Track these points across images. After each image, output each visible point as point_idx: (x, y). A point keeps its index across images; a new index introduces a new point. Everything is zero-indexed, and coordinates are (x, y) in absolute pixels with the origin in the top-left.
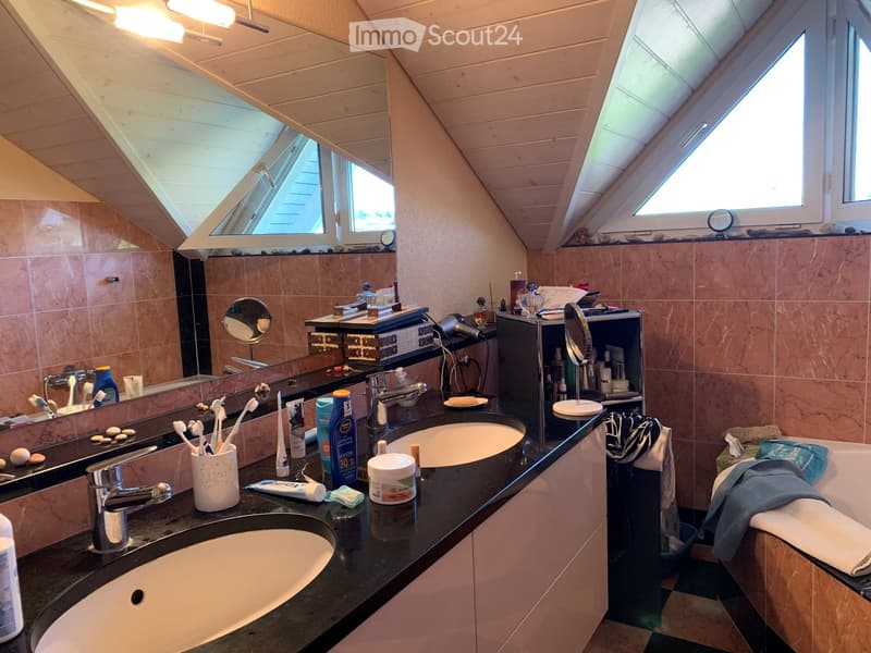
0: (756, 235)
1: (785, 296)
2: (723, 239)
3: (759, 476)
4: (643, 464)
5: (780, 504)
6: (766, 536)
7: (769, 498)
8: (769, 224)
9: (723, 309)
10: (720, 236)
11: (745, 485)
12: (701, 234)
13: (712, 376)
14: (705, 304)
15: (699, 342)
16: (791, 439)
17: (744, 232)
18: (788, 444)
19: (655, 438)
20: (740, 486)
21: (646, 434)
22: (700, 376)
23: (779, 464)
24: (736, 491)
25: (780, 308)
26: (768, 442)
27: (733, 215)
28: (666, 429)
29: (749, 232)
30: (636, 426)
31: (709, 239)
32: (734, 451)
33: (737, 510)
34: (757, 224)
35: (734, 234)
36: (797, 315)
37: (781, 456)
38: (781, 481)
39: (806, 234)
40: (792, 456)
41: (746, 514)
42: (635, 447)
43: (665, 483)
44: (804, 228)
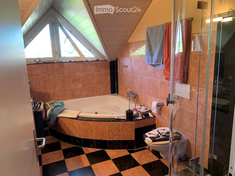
0: (44, 63)
1: (52, 75)
2: (38, 64)
3: (56, 109)
4: (39, 111)
5: (61, 112)
6: (61, 118)
7: (59, 112)
8: (47, 61)
9: (40, 79)
10: (38, 63)
11: (54, 111)
12: (33, 63)
13: (39, 93)
14: (36, 77)
15: (36, 86)
16: (56, 102)
17: (42, 62)
18: (56, 103)
19: (41, 105)
20: (53, 111)
21: (39, 104)
22: (37, 93)
23: (58, 106)
24: (52, 112)
25: (51, 77)
26: (53, 103)
27: (40, 59)
28: (43, 103)
29: (43, 62)
30: (36, 103)
31: (36, 64)
32: (49, 106)
33: (54, 115)
34: (45, 61)
35: (40, 63)
36: (54, 78)
37: (57, 105)
38: (59, 109)
39: (54, 63)
40: (59, 104)
41: (56, 115)
42: (37, 107)
43: (43, 113)
44: (53, 61)
